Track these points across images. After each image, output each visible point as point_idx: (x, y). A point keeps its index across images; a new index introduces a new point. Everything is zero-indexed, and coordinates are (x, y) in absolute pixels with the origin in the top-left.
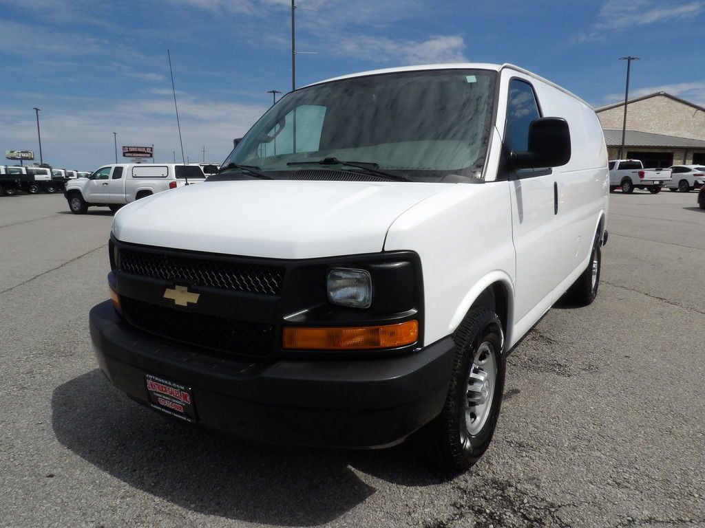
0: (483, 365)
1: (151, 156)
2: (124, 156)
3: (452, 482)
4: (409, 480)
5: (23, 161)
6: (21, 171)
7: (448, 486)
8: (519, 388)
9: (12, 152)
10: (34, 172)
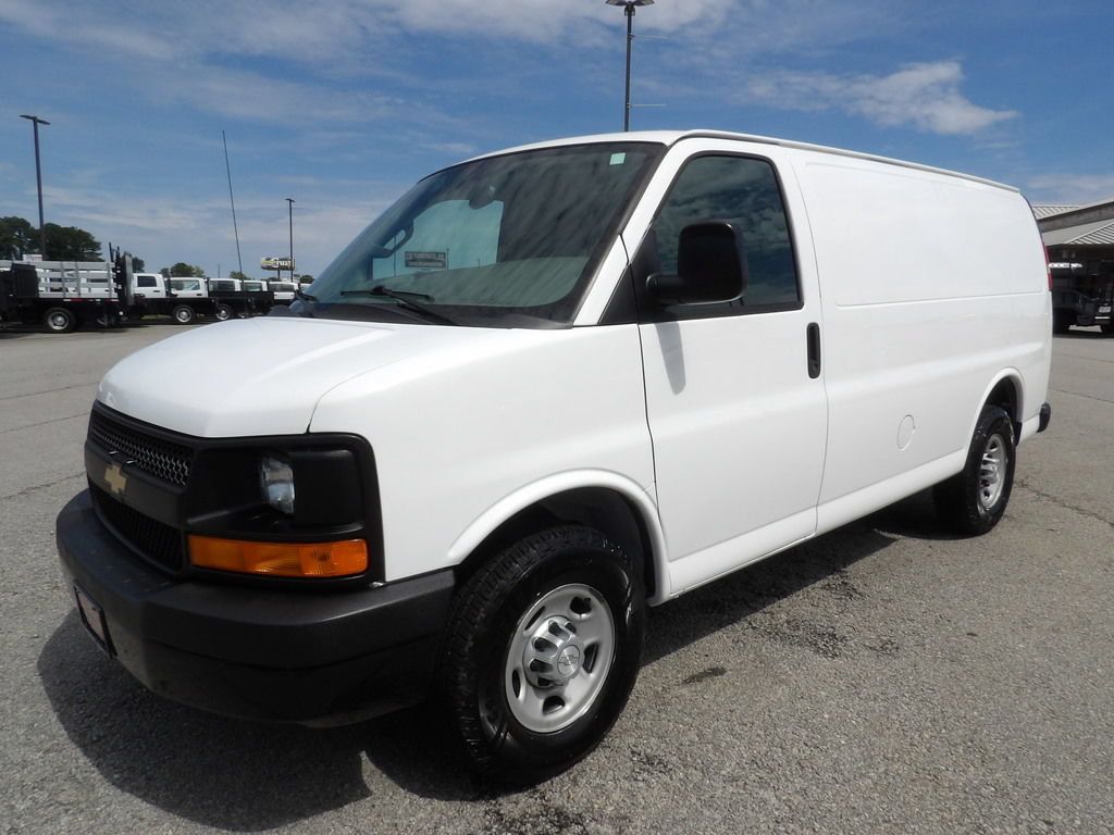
0: (582, 621)
2: (407, 265)
3: (494, 802)
4: (431, 787)
5: (281, 272)
6: (261, 287)
7: (482, 807)
8: (728, 667)
9: (268, 259)
10: (278, 288)
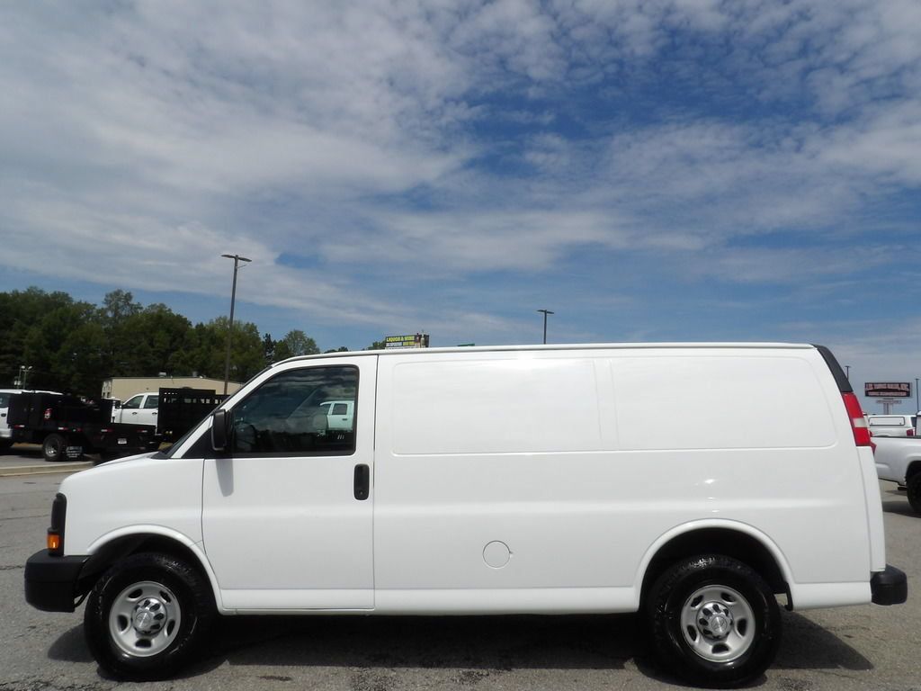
1: (908, 394)
2: (867, 395)
